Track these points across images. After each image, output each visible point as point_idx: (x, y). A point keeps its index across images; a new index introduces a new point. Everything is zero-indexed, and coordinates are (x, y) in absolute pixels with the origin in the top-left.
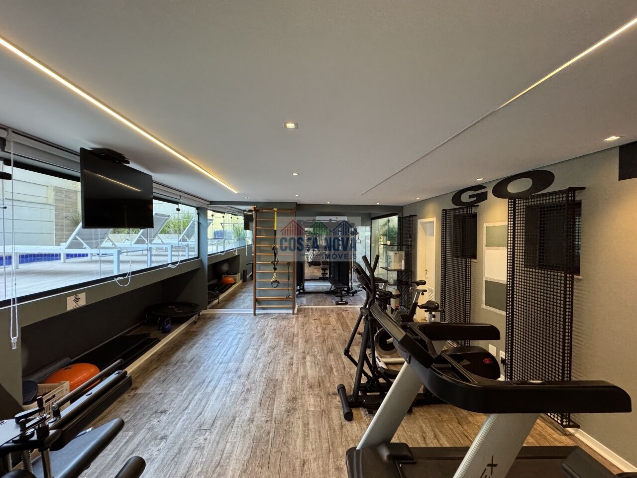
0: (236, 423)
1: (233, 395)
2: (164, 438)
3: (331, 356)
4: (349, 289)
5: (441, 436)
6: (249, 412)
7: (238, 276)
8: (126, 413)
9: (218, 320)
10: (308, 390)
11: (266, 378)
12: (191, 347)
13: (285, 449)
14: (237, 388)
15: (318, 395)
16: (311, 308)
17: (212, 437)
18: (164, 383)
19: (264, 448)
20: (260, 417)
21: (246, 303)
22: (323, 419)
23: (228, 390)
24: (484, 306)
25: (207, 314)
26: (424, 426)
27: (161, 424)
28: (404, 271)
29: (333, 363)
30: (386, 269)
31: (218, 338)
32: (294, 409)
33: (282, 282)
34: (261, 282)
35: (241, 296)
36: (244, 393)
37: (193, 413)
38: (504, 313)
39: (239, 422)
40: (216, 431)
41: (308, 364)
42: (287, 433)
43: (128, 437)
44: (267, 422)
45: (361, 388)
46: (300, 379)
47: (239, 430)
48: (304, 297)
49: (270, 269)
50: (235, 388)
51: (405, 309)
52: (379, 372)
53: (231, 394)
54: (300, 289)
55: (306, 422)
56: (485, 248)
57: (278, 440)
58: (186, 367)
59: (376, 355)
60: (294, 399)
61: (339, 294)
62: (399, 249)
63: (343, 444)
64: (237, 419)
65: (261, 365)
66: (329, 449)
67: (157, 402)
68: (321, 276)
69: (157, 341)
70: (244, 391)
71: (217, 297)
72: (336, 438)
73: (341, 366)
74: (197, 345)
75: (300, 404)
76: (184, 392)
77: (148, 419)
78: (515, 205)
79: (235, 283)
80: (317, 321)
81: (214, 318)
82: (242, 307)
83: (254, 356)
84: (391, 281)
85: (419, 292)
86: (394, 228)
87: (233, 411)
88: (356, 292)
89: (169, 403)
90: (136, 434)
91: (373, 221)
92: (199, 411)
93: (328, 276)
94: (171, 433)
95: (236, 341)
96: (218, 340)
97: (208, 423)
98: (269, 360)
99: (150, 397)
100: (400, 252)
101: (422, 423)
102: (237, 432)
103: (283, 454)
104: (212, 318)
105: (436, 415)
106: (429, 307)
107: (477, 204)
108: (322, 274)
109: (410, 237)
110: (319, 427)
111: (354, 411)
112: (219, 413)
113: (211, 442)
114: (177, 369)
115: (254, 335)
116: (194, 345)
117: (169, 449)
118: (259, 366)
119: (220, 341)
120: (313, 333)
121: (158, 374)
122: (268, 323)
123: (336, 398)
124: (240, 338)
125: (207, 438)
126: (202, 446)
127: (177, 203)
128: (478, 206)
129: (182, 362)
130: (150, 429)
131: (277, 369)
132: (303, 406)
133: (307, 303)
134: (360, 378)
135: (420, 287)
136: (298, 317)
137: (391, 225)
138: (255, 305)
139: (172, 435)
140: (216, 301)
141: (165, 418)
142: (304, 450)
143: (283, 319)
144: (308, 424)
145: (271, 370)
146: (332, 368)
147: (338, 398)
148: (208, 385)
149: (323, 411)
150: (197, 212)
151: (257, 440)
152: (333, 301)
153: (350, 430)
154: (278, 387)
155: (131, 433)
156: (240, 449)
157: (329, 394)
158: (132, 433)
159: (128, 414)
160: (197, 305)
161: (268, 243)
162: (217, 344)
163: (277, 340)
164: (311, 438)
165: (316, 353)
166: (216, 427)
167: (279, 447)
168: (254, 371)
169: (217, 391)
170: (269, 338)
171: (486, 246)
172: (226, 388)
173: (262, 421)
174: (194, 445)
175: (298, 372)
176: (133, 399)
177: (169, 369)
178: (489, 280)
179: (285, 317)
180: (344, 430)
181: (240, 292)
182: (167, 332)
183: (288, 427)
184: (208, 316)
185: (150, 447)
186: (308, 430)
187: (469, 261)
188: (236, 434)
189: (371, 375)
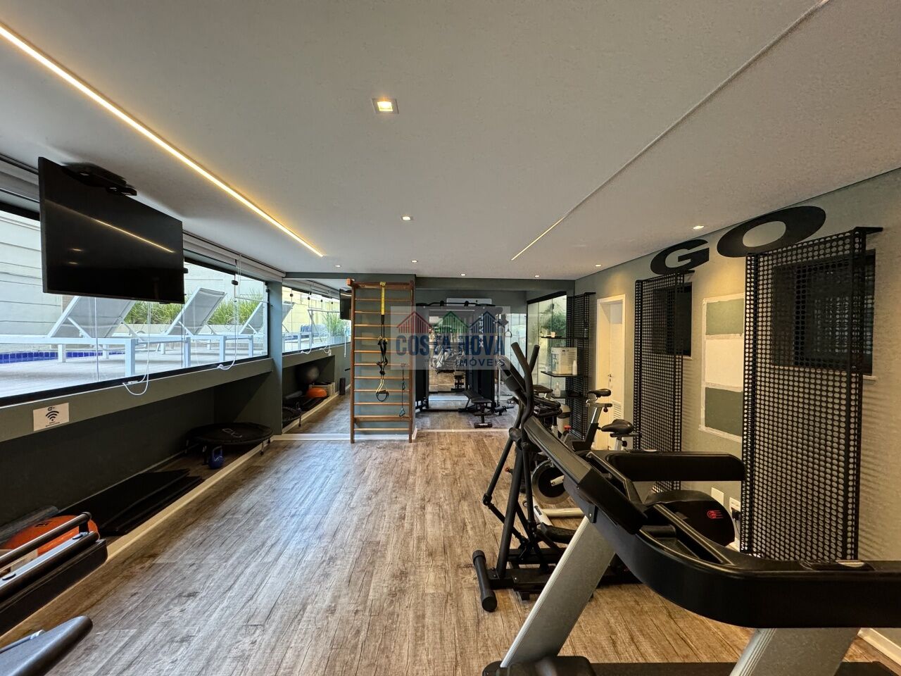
0: (306, 615)
1: (306, 567)
2: (186, 639)
3: (465, 506)
4: (494, 404)
5: (641, 639)
6: (329, 596)
7: (333, 386)
8: (132, 596)
9: (297, 450)
10: (426, 560)
11: (361, 540)
12: (251, 491)
13: (383, 661)
14: (313, 557)
15: (443, 568)
16: (438, 433)
17: (264, 638)
18: (201, 547)
19: (347, 658)
20: (346, 604)
21: (341, 425)
22: (448, 608)
23: (299, 558)
24: (703, 428)
25: (282, 441)
26: (612, 621)
27: (184, 616)
28: (575, 377)
29: (467, 516)
30: (550, 374)
31: (292, 477)
32: (403, 591)
33: (393, 394)
34: (362, 394)
35: (335, 414)
36: (325, 564)
37: (239, 596)
38: (739, 439)
39: (312, 613)
40: (273, 628)
41: (429, 517)
42: (387, 631)
43: (126, 639)
44: (357, 612)
45: (510, 558)
46: (415, 542)
47: (310, 626)
48: (428, 416)
49: (375, 374)
50: (311, 555)
51: (579, 435)
52: (540, 533)
53: (303, 565)
54: (422, 405)
55: (420, 613)
56: (704, 336)
57: (373, 645)
58: (239, 521)
59: (535, 504)
60: (402, 575)
61: (479, 413)
62: (570, 345)
63: (480, 652)
64: (309, 607)
65: (355, 519)
66: (457, 661)
67: (185, 578)
68: (454, 387)
69: (198, 481)
70: (324, 561)
71: (298, 415)
72: (469, 643)
73: (480, 521)
74: (260, 488)
75: (412, 582)
76: (230, 562)
77: (165, 607)
78: (757, 266)
79: (327, 397)
80: (445, 451)
81: (290, 448)
82: (335, 431)
83: (346, 505)
84: (557, 392)
85: (600, 407)
86: (560, 315)
87: (304, 594)
88: (504, 409)
89: (203, 580)
90: (141, 633)
91: (530, 306)
92: (250, 593)
93: (464, 386)
94: (199, 631)
95: (321, 481)
96: (293, 479)
97: (260, 614)
98: (368, 510)
99: (175, 570)
100: (569, 348)
101: (608, 616)
102: (306, 630)
103: (378, 669)
104: (288, 446)
105: (633, 603)
106: (616, 430)
107: (693, 269)
108: (456, 384)
109: (586, 325)
110: (441, 623)
111: (499, 595)
112: (281, 598)
113: (263, 646)
114: (223, 525)
115: (348, 473)
116: (255, 487)
117: (191, 660)
118: (352, 521)
119: (296, 482)
120: (439, 470)
121: (193, 533)
122: (371, 455)
123: (470, 573)
124: (327, 477)
125: (256, 641)
126: (247, 654)
127: (233, 272)
128: (694, 271)
129: (234, 514)
130: (165, 624)
131: (379, 525)
132: (416, 586)
133: (431, 425)
134: (507, 541)
135: (602, 400)
136: (417, 446)
137: (556, 311)
138: (353, 427)
139: (201, 635)
140: (297, 422)
141: (194, 605)
142: (414, 664)
143: (395, 448)
144: (423, 616)
145: (370, 526)
146: (465, 524)
147: (474, 573)
148: (269, 551)
149: (450, 594)
150: (266, 288)
151: (338, 645)
152: (471, 422)
153: (492, 627)
154: (379, 554)
155: (133, 631)
156: (309, 660)
157: (459, 566)
158: (135, 630)
159: (135, 598)
160: (267, 428)
161: (372, 334)
162: (290, 486)
163: (383, 480)
164: (428, 642)
165: (442, 500)
166: (273, 621)
167: (372, 658)
168: (344, 528)
169: (282, 560)
170: (371, 477)
171: (708, 333)
172: (297, 555)
173: (349, 612)
174: (234, 652)
175: (412, 530)
176: (148, 573)
177: (212, 525)
178: (710, 387)
179: (397, 446)
180: (482, 627)
181: (333, 409)
182: (216, 467)
183: (390, 621)
184: (281, 444)
185: (160, 655)
186: (423, 627)
187: (679, 358)
188: (305, 633)
189: (527, 537)
